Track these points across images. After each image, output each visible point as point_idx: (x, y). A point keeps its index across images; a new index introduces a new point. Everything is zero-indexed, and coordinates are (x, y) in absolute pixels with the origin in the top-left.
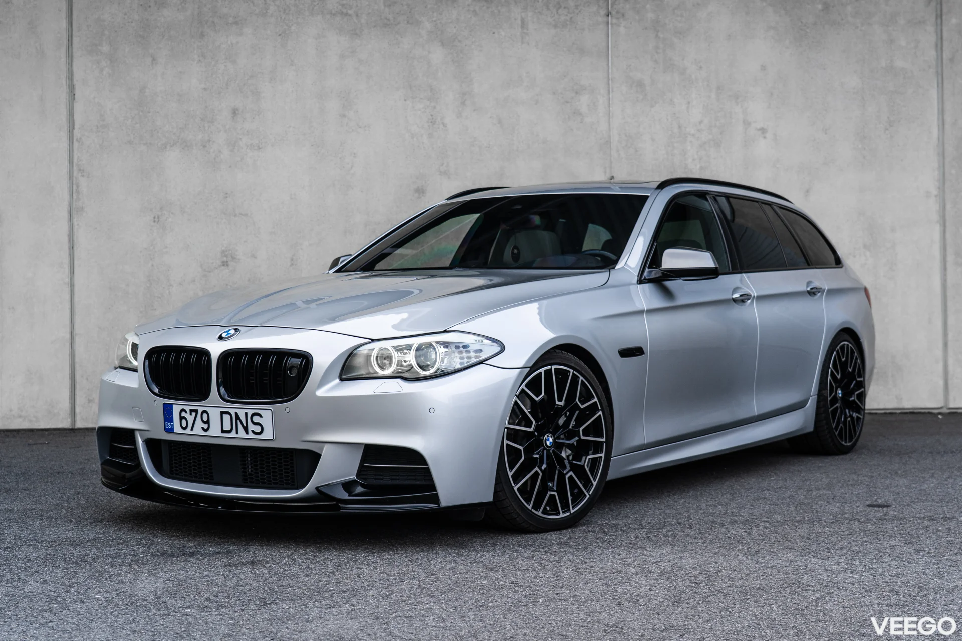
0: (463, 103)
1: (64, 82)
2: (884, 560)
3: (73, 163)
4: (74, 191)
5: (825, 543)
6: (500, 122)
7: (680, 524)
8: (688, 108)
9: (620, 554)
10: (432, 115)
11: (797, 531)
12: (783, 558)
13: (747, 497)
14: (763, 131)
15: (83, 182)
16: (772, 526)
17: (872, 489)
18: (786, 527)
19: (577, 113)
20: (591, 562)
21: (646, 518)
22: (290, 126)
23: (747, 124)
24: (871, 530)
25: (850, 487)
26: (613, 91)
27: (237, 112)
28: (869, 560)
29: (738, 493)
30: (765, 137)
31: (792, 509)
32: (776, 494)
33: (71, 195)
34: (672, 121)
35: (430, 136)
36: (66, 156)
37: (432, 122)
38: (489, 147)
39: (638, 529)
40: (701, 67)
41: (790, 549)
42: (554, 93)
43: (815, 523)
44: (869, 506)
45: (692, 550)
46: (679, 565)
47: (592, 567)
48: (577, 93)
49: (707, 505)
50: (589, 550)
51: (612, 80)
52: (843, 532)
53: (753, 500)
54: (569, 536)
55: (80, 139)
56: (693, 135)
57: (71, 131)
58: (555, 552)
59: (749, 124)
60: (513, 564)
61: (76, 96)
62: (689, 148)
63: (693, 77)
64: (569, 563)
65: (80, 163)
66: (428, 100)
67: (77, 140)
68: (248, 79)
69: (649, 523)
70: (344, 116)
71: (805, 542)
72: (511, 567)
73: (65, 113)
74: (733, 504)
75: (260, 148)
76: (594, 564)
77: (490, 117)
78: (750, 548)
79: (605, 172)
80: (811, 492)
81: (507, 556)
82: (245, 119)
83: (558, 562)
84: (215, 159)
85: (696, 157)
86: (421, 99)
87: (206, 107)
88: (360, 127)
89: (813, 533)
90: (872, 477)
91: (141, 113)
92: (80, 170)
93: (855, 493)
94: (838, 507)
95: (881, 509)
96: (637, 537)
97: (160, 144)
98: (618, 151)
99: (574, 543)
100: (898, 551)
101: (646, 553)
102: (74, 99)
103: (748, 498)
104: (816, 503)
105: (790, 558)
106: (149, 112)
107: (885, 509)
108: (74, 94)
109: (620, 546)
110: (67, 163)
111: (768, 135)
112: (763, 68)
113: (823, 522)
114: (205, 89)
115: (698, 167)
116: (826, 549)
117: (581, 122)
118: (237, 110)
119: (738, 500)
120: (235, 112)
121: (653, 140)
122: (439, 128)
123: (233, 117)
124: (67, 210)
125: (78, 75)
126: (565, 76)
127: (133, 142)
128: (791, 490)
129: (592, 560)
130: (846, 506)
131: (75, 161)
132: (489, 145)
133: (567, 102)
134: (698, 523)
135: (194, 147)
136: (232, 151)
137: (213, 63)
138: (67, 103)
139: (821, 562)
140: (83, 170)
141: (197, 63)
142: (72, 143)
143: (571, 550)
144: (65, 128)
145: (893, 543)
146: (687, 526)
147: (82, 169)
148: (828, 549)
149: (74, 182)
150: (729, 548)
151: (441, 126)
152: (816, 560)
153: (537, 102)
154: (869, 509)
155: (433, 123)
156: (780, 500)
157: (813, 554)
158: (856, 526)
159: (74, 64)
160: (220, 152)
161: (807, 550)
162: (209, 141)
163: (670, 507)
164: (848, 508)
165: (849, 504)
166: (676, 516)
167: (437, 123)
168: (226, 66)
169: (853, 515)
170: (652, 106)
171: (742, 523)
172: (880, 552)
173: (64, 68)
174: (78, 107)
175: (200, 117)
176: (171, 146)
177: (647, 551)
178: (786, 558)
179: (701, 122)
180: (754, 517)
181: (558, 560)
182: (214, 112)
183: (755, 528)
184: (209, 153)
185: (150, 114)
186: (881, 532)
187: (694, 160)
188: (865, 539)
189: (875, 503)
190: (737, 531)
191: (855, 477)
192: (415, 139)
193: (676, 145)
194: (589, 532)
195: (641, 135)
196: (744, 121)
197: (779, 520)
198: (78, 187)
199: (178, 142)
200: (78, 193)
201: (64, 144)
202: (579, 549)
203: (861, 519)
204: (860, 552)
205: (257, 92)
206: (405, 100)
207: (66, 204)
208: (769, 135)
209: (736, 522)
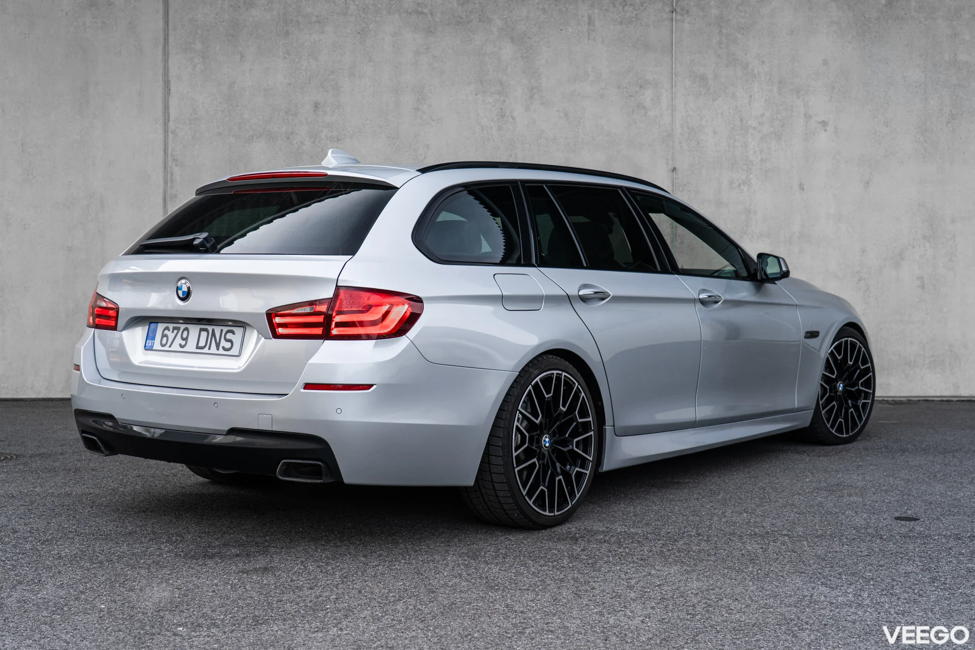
0: (532, 97)
1: (161, 79)
2: (895, 591)
3: (167, 153)
4: (169, 179)
5: (839, 566)
6: (566, 115)
7: (699, 535)
8: (750, 101)
9: (627, 573)
10: (501, 109)
11: (814, 549)
12: (791, 585)
13: (775, 502)
14: (824, 124)
15: (177, 170)
16: (791, 541)
17: (905, 497)
18: (805, 543)
19: (641, 106)
20: (595, 582)
21: (667, 527)
22: (367, 119)
23: (808, 117)
24: (890, 550)
25: (883, 494)
26: (676, 85)
27: (318, 106)
28: (879, 590)
29: (767, 497)
30: (826, 130)
31: (817, 520)
32: (806, 500)
33: (166, 182)
34: (734, 114)
35: (500, 128)
36: (162, 146)
37: (501, 115)
38: (555, 139)
39: (655, 540)
40: (763, 62)
41: (801, 573)
42: (619, 87)
43: (835, 539)
44: (897, 518)
45: (700, 571)
46: (682, 589)
47: (593, 588)
48: (641, 87)
49: (732, 512)
50: (598, 565)
51: (675, 74)
52: (862, 552)
53: (780, 507)
54: (584, 547)
55: (175, 130)
56: (755, 128)
57: (166, 123)
58: (563, 567)
59: (810, 117)
60: (516, 582)
61: (171, 91)
62: (750, 140)
63: (756, 71)
64: (572, 582)
65: (174, 153)
66: (498, 94)
67: (172, 132)
68: (329, 75)
69: (669, 533)
70: (419, 110)
71: (819, 564)
72: (513, 585)
73: (161, 107)
74: (759, 512)
75: (339, 140)
76: (596, 585)
77: (557, 111)
78: (760, 570)
79: (667, 163)
80: (842, 498)
81: (514, 571)
82: (325, 112)
83: (562, 580)
84: (297, 150)
85: (757, 149)
86: (492, 93)
87: (290, 101)
88: (433, 121)
89: (830, 552)
90: (909, 480)
91: (230, 107)
92: (174, 160)
93: (886, 500)
94: (865, 519)
95: (908, 523)
96: (651, 551)
97: (247, 136)
98: (680, 143)
99: (586, 556)
100: (912, 580)
101: (653, 572)
102: (170, 94)
103: (777, 503)
104: (844, 513)
105: (797, 585)
106: (238, 106)
107: (912, 523)
108: (170, 90)
109: (630, 563)
110: (162, 153)
111: (828, 128)
112: (825, 62)
113: (844, 537)
114: (289, 84)
115: (759, 158)
116: (839, 573)
117: (645, 116)
118: (319, 103)
119: (766, 506)
120: (316, 106)
121: (715, 133)
122: (508, 121)
123: (315, 111)
124: (162, 196)
125: (173, 71)
126: (629, 71)
127: (222, 133)
128: (823, 495)
129: (596, 579)
130: (873, 518)
131: (170, 151)
132: (556, 137)
133: (631, 96)
134: (717, 535)
135: (279, 139)
136: (314, 142)
137: (297, 60)
138: (163, 98)
139: (828, 591)
140: (177, 160)
141: (282, 60)
142: (168, 135)
143: (579, 566)
144: (161, 121)
145: (909, 569)
146: (705, 538)
147: (176, 158)
148: (840, 574)
149: (169, 171)
150: (739, 568)
151: (510, 119)
152: (824, 589)
153: (602, 96)
154: (895, 523)
155: (503, 116)
156: (807, 508)
157: (822, 580)
158: (877, 544)
159: (170, 62)
160: (302, 143)
161: (818, 575)
162: (292, 133)
163: (695, 513)
164: (874, 521)
165: (877, 515)
166: (698, 525)
167: (506, 116)
168: (308, 62)
169: (877, 529)
170: (714, 100)
171: (761, 536)
172: (893, 580)
173: (161, 65)
174: (173, 102)
175: (285, 111)
176: (258, 138)
177: (655, 569)
178: (793, 584)
179: (763, 115)
180: (776, 529)
181: (563, 579)
182: (297, 106)
183: (772, 543)
184: (292, 144)
185: (238, 108)
186: (901, 553)
187: (754, 152)
188: (882, 563)
189: (903, 515)
190: (753, 546)
191: (891, 480)
192: (485, 131)
193: (737, 137)
194: (605, 542)
195: (704, 128)
196: (805, 115)
197: (800, 533)
198: (172, 175)
199: (264, 134)
200: (172, 181)
201: (160, 136)
202: (588, 564)
203: (884, 535)
204: (872, 579)
205: (338, 87)
206: (476, 95)
207: (161, 191)
208: (830, 128)
209: (756, 534)
